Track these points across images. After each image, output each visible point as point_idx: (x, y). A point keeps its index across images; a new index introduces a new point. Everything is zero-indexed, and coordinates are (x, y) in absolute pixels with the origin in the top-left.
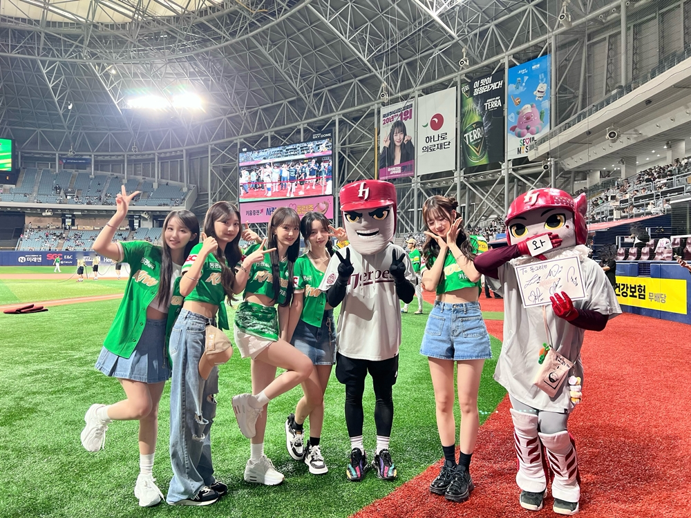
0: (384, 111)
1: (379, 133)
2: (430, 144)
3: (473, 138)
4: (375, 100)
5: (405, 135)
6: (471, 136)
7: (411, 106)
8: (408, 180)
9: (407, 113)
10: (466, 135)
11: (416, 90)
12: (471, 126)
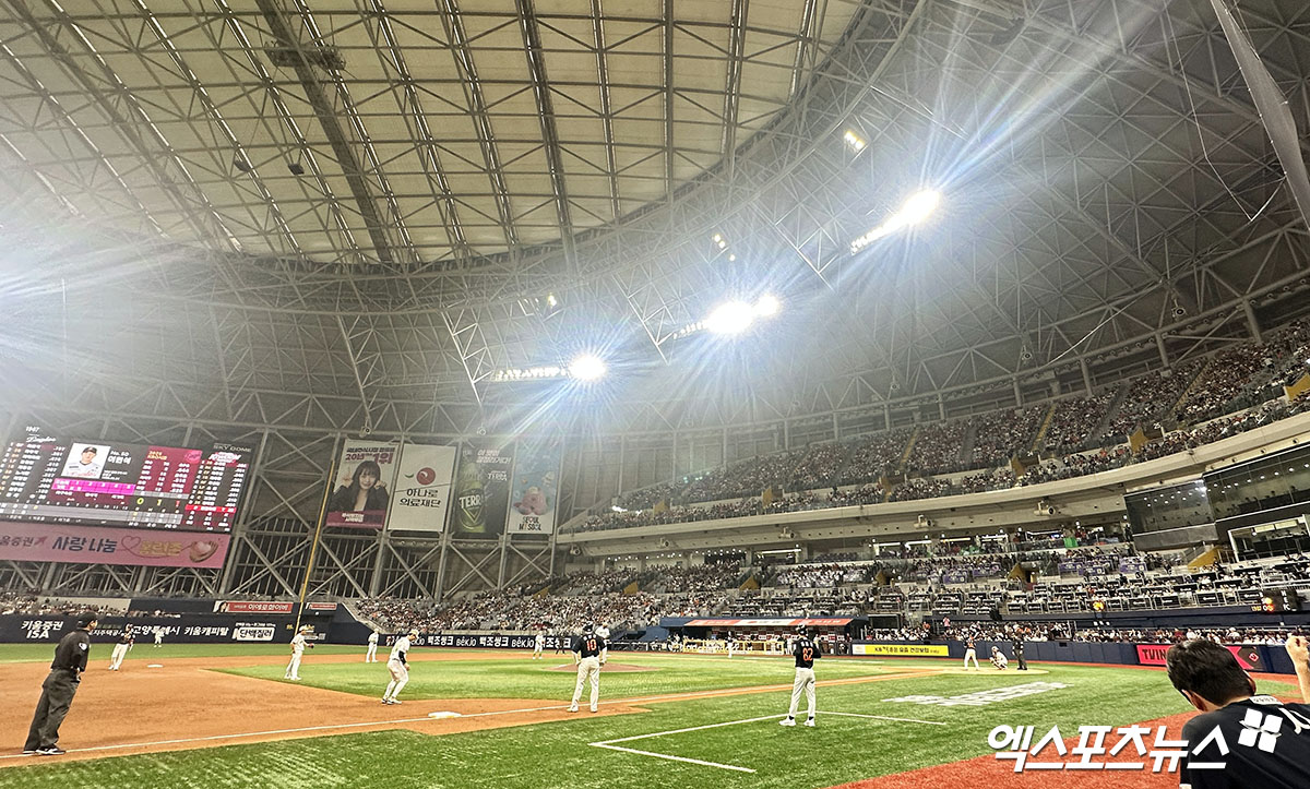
0: (349, 444)
1: (337, 467)
2: (411, 498)
3: (470, 503)
4: (340, 428)
5: (378, 479)
6: (467, 501)
7: (393, 449)
8: (372, 532)
9: (386, 456)
10: (462, 499)
11: (403, 435)
12: (470, 491)
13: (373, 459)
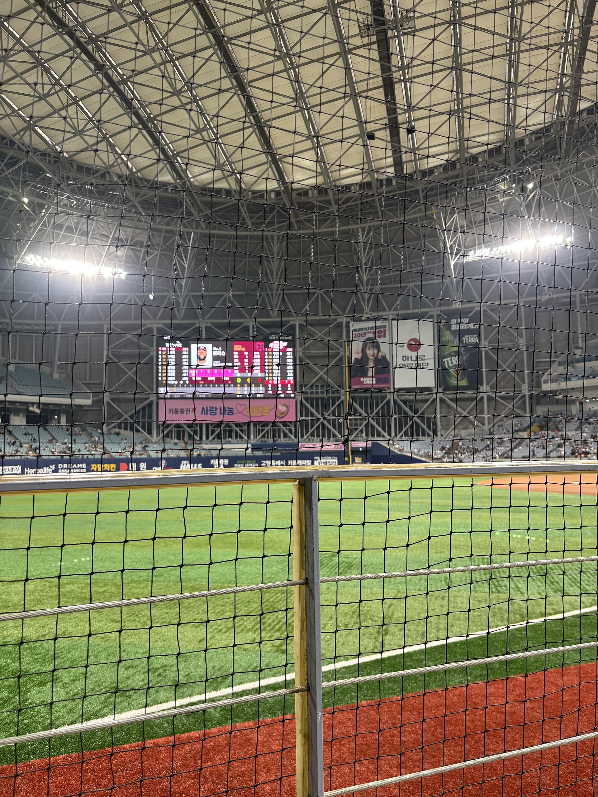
0: (354, 326)
1: (349, 345)
2: (406, 362)
3: (452, 363)
4: (344, 313)
5: (379, 350)
6: (450, 362)
7: (385, 326)
9: (381, 332)
10: (445, 360)
11: (390, 314)
12: (450, 354)
13: (372, 335)
